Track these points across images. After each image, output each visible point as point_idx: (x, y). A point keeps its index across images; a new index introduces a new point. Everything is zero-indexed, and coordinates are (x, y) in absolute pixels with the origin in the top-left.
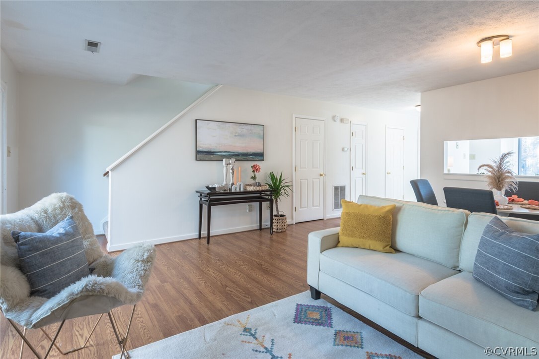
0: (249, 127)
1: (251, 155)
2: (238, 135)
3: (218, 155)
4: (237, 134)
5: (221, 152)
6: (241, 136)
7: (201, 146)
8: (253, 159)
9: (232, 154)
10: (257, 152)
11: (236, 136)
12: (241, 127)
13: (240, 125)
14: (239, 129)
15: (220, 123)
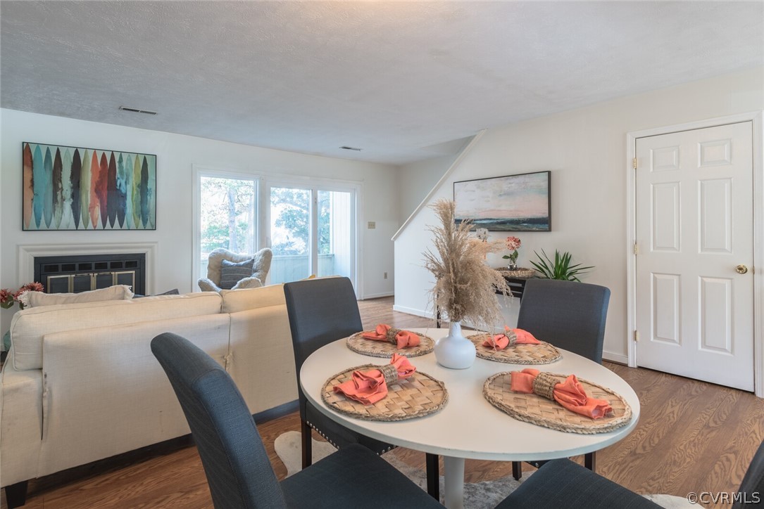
0: (521, 179)
1: (524, 222)
2: (505, 194)
3: (477, 223)
4: (502, 193)
5: (481, 220)
6: (508, 194)
7: (459, 213)
8: (527, 229)
9: (495, 221)
10: (535, 217)
11: (500, 195)
12: (508, 181)
13: (507, 179)
14: (505, 185)
15: (480, 181)
